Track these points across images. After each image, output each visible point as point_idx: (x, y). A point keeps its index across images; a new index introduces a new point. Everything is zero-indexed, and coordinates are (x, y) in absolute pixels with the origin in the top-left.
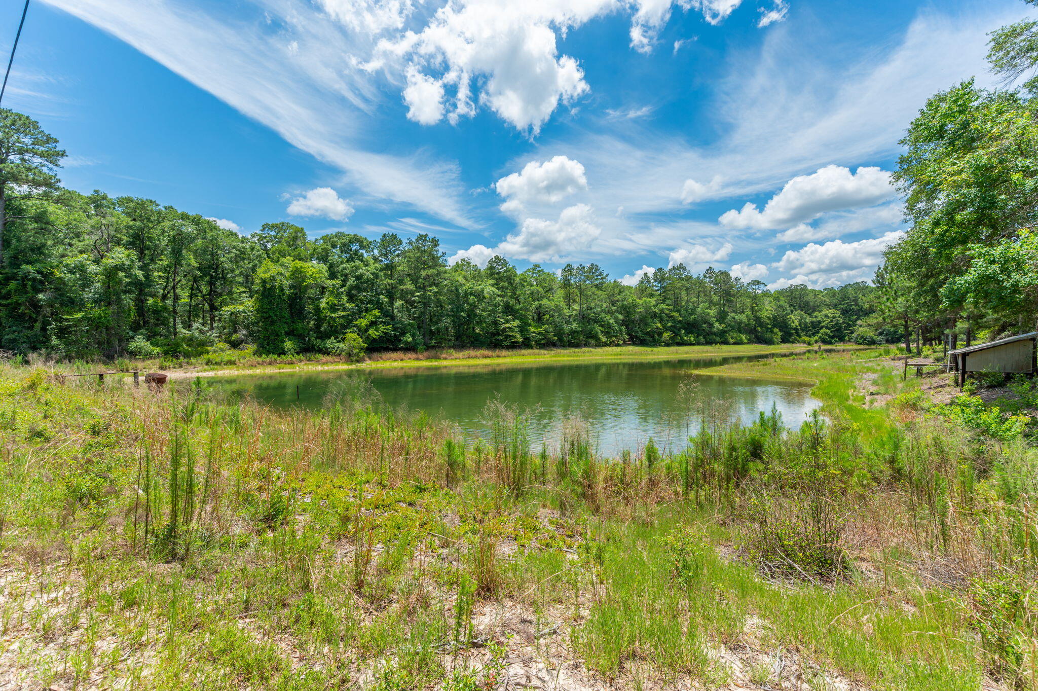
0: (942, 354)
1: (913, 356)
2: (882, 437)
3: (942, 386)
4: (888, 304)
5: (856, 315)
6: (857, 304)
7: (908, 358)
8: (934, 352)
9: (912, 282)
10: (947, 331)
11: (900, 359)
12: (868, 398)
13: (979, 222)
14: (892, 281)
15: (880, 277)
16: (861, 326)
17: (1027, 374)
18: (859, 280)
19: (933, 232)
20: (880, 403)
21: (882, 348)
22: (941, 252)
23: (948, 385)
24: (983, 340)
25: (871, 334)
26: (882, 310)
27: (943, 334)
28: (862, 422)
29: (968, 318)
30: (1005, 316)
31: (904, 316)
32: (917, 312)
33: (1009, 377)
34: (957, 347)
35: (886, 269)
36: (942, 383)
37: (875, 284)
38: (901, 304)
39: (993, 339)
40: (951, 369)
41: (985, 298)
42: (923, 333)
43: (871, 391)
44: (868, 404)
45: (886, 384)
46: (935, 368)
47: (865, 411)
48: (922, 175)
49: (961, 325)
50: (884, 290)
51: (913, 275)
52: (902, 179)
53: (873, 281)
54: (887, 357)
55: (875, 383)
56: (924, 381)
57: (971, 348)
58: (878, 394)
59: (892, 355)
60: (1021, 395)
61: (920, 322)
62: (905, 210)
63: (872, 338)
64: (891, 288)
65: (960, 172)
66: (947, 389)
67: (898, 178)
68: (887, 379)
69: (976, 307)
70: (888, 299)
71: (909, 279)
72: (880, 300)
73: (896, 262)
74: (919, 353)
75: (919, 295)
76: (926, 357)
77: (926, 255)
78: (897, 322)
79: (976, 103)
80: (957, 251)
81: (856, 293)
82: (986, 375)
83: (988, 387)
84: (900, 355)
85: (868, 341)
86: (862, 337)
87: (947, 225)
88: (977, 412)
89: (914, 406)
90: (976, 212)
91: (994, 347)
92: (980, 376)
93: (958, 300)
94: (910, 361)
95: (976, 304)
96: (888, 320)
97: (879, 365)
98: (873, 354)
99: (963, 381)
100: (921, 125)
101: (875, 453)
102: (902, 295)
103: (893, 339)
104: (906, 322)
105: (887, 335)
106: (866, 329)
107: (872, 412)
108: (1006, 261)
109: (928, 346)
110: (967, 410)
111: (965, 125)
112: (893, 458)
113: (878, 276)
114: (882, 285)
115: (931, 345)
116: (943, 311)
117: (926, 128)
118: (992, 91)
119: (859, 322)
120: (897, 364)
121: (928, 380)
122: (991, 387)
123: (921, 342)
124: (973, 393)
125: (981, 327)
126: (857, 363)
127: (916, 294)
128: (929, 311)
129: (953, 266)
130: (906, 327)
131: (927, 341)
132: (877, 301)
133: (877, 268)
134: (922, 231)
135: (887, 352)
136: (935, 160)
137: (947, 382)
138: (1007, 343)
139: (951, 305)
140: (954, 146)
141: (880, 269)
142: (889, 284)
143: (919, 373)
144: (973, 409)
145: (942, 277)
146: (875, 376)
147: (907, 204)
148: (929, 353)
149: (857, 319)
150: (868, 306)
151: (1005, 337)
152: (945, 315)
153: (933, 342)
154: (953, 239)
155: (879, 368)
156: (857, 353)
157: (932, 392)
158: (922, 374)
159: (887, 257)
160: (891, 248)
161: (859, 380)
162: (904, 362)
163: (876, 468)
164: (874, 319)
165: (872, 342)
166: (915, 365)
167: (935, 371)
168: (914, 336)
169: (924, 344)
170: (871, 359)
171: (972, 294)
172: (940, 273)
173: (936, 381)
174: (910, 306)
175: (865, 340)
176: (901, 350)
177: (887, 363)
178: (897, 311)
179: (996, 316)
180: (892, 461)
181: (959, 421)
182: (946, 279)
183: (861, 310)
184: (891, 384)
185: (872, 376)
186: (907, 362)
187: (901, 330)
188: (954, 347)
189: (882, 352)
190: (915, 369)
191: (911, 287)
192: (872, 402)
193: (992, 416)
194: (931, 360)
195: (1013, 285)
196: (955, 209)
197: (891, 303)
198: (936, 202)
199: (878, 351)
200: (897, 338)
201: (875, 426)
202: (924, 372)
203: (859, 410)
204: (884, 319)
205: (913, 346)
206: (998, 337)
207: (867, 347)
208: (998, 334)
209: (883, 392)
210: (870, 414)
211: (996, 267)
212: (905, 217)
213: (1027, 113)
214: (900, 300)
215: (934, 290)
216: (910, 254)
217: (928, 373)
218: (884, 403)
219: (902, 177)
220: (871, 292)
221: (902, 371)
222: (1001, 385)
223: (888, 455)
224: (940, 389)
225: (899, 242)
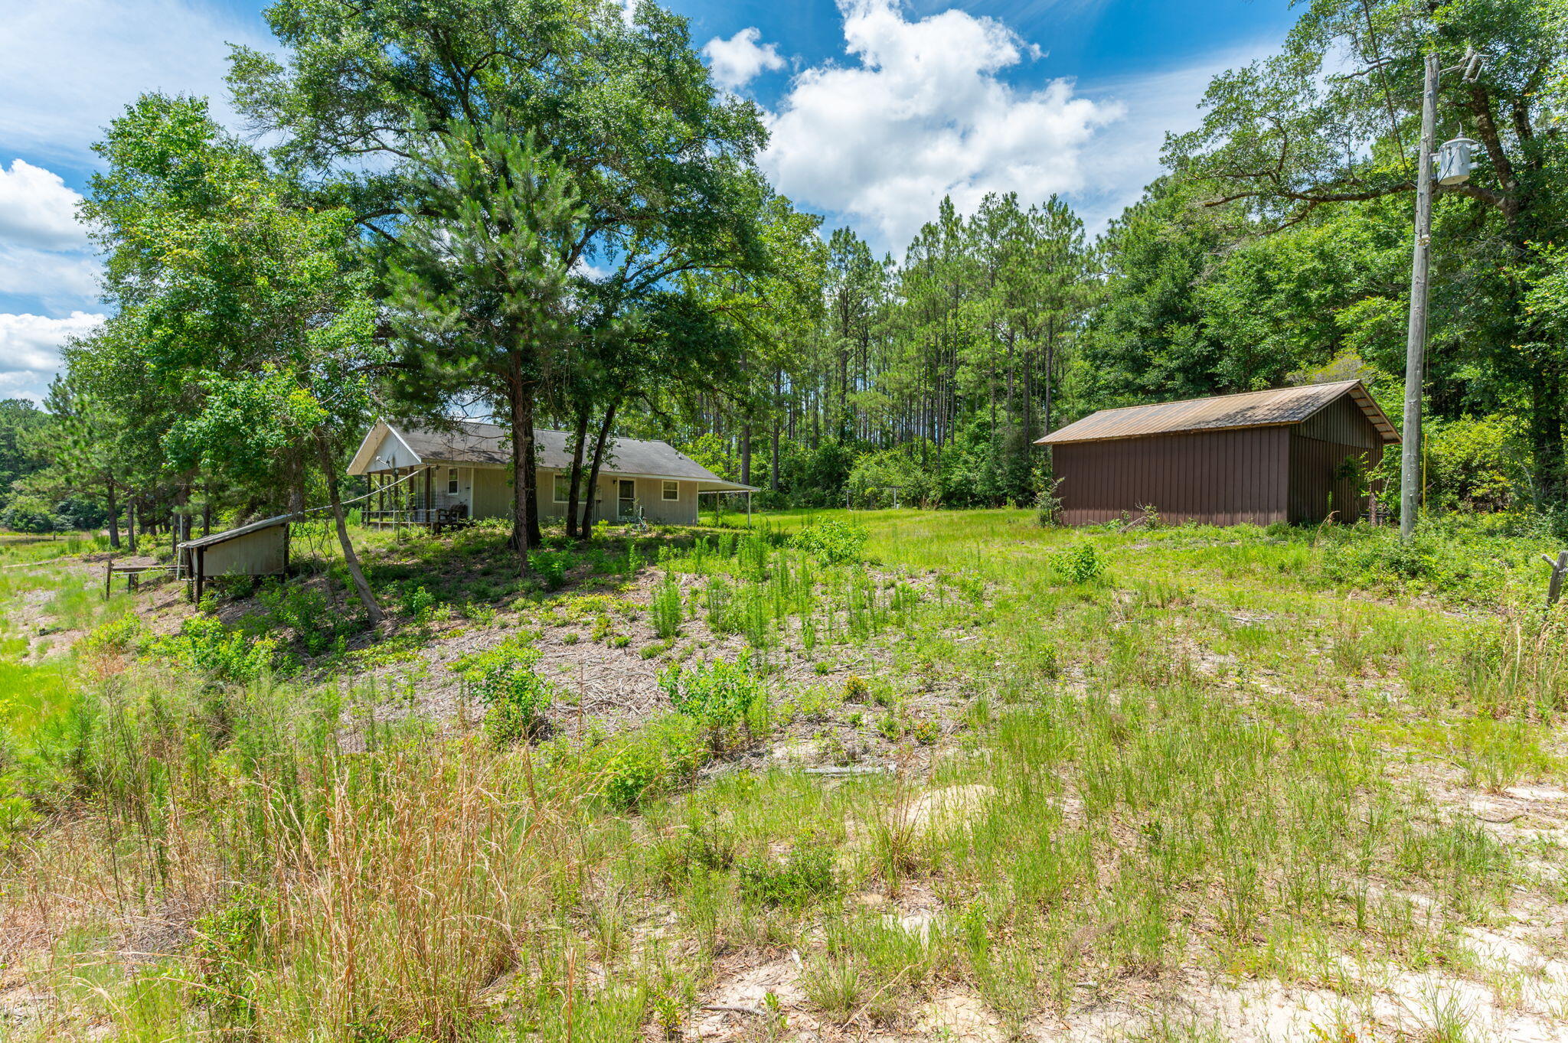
0: (170, 549)
1: (123, 554)
2: (57, 718)
3: (169, 605)
4: (77, 452)
5: (10, 468)
6: (11, 446)
7: (113, 556)
8: (159, 545)
9: (118, 416)
10: (176, 510)
11: (99, 559)
12: (35, 643)
13: (218, 335)
14: (83, 406)
15: (59, 398)
16: (20, 492)
17: (278, 576)
18: (18, 396)
19: (150, 334)
20: (60, 648)
21: (67, 537)
22: (163, 372)
23: (177, 602)
24: (226, 526)
25: (44, 510)
26: (63, 463)
27: (171, 514)
28: (16, 696)
29: (207, 489)
30: (252, 489)
31: (106, 478)
32: (128, 472)
33: (258, 582)
34: (193, 536)
35: (71, 382)
36: (170, 600)
37: (50, 409)
38: (99, 455)
39: (240, 523)
40: (182, 574)
41: (227, 458)
42: (140, 511)
43: (42, 627)
44: (34, 654)
45: (72, 609)
46: (159, 573)
47: (27, 671)
48: (133, 225)
49: (197, 500)
50: (68, 423)
51: (119, 405)
52: (98, 219)
53: (46, 404)
54: (76, 557)
55: (50, 610)
56: (141, 598)
57: (210, 538)
58: (56, 631)
59: (84, 553)
60: (272, 606)
61: (132, 491)
62: (105, 280)
63: (45, 518)
64: (81, 421)
65: (191, 245)
66: (176, 609)
67: (91, 215)
68: (75, 599)
69: (214, 472)
70: (76, 443)
71: (113, 410)
72: (61, 443)
73: (88, 373)
74: (133, 548)
75: (129, 441)
76: (145, 554)
77: (140, 370)
78: (95, 488)
79: (213, 143)
80: (187, 376)
81: (10, 422)
82: (230, 581)
83: (234, 599)
84: (99, 553)
85: (38, 524)
86: (25, 516)
87: (172, 327)
88: (215, 641)
89: (118, 646)
90: (213, 318)
91: (240, 536)
92: (222, 583)
93: (189, 461)
94: (118, 563)
95: (214, 467)
96: (76, 484)
97: (59, 573)
98: (47, 551)
99: (200, 593)
100: (130, 134)
101: (44, 755)
102: (102, 438)
103: (88, 521)
104: (111, 489)
105: (75, 512)
106: (35, 500)
107: (42, 671)
108: (250, 407)
109: (148, 535)
110: (201, 642)
111: (197, 170)
112: (80, 753)
113: (56, 395)
114: (63, 415)
115: (154, 533)
116: (169, 474)
117: (137, 144)
118: (234, 137)
119: (16, 484)
120: (94, 570)
121: (147, 595)
122: (237, 599)
123: (136, 527)
124: (211, 612)
125: (227, 504)
126: (11, 570)
127: (124, 440)
128: (146, 473)
129: (184, 400)
130: (111, 498)
131: (148, 525)
132: (55, 443)
133: (54, 378)
134: (134, 325)
135: (76, 547)
136: (154, 208)
137: (177, 596)
138: (255, 531)
139: (180, 466)
140: (181, 197)
141: (59, 380)
142: (79, 413)
143: (133, 584)
144: (208, 638)
145: (165, 415)
146: (52, 595)
147: (107, 269)
148: (149, 546)
149: (13, 478)
150: (35, 452)
151: (254, 522)
152: (171, 481)
153: (157, 527)
154: (182, 354)
155: (58, 579)
156: (13, 549)
157: (154, 616)
158: (137, 586)
159: (72, 361)
160: (78, 343)
161: (15, 605)
162: (105, 564)
163: (46, 782)
164: (49, 479)
165: (46, 527)
166: (126, 570)
167: (159, 579)
168: (124, 518)
169: (142, 531)
170: (43, 562)
171: (208, 452)
172: (163, 407)
173: (160, 596)
174: (115, 460)
175: (30, 521)
176: (101, 542)
177: (75, 568)
178: (93, 468)
179: (241, 487)
180: (79, 759)
181: (190, 661)
182: (172, 419)
183: (20, 459)
184: (83, 610)
185: (44, 596)
186: (111, 565)
187: (102, 505)
188: (187, 537)
189: (66, 545)
190: (125, 578)
191: (116, 424)
192: (42, 650)
193: (234, 645)
194: (153, 559)
195: (257, 444)
196: (183, 304)
197: (82, 451)
198: (157, 281)
199: (58, 544)
200: (96, 520)
201: (48, 698)
202: (141, 581)
203: (14, 670)
204: (68, 481)
205: (123, 535)
206: (247, 521)
207: (35, 536)
208: (247, 516)
209: (65, 626)
210: (37, 674)
211: (237, 412)
212: (105, 292)
213: (273, 195)
214: (97, 447)
215: (153, 436)
216: (113, 363)
217: (148, 583)
218: (67, 647)
219: (97, 214)
220: (41, 424)
221: (103, 581)
222: (248, 595)
223: (68, 750)
224: (165, 610)
225: (94, 336)
